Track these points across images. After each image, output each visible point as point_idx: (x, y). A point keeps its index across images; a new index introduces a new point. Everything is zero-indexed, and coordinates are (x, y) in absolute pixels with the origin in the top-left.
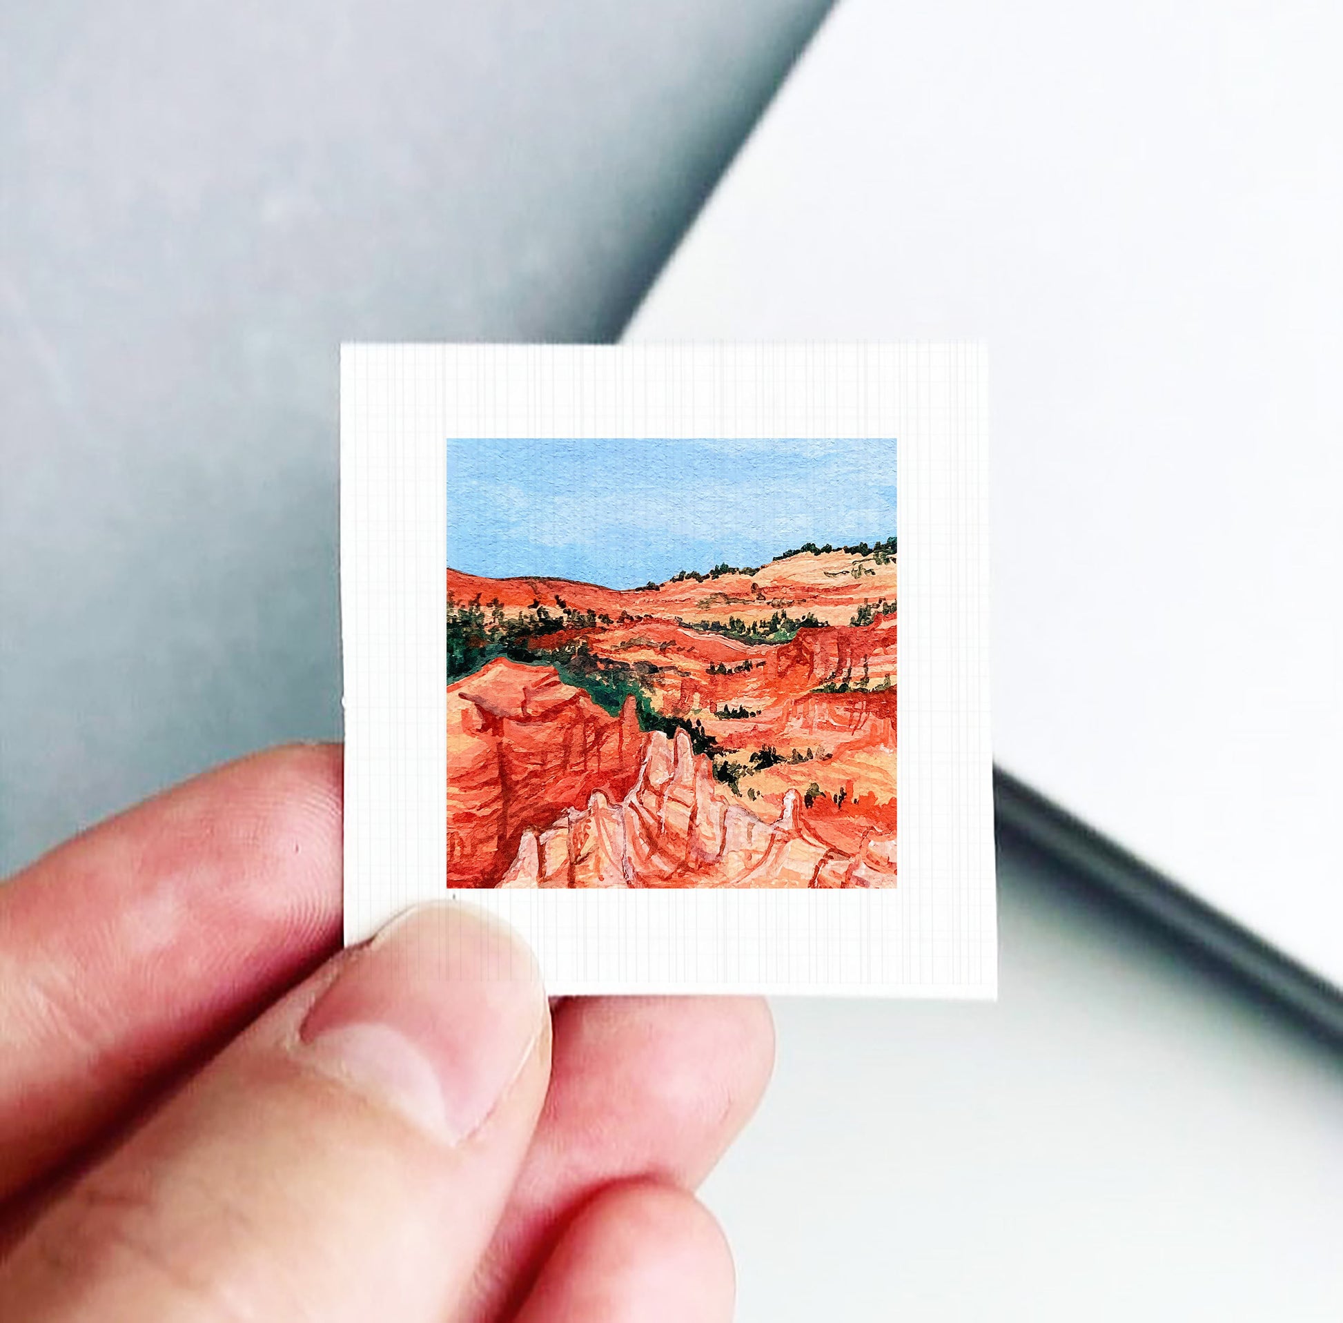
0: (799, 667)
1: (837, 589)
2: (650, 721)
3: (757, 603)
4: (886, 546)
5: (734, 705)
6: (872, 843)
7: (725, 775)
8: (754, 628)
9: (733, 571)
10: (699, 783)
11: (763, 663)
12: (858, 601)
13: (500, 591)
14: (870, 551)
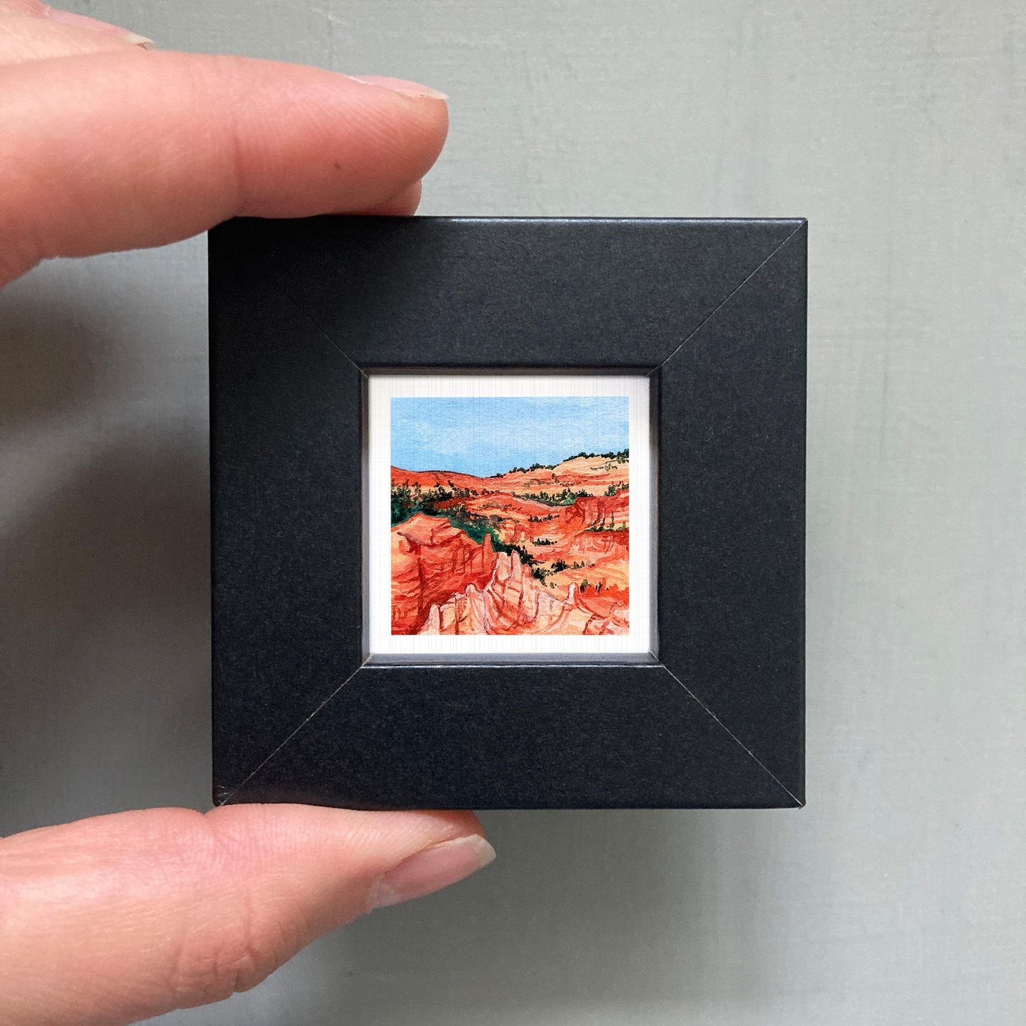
0: (577, 518)
1: (597, 477)
2: (498, 547)
3: (555, 484)
4: (623, 454)
5: (543, 538)
6: (616, 611)
7: (538, 575)
8: (553, 498)
9: (542, 467)
10: (524, 579)
11: (558, 516)
12: (608, 483)
13: (419, 478)
14: (615, 456)
